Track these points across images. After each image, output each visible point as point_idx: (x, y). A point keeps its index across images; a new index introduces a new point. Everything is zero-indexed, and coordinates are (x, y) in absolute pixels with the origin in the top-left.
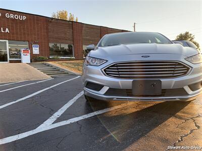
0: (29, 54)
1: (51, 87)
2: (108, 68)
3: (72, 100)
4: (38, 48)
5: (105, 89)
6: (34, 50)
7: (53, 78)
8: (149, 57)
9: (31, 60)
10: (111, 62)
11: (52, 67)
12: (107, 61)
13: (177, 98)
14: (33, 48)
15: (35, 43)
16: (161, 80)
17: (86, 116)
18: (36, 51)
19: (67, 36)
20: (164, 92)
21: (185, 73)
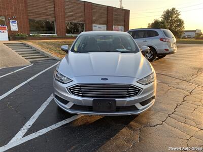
0: (7, 31)
1: (28, 80)
2: (73, 87)
3: (45, 103)
4: (16, 25)
5: (70, 104)
6: (12, 27)
7: (32, 63)
8: (107, 79)
9: (9, 38)
10: (75, 82)
11: (32, 48)
12: (72, 81)
13: (129, 113)
14: (11, 24)
15: (13, 19)
16: (116, 99)
17: (54, 127)
18: (14, 27)
19: (48, 11)
20: (119, 109)
21: (136, 94)
